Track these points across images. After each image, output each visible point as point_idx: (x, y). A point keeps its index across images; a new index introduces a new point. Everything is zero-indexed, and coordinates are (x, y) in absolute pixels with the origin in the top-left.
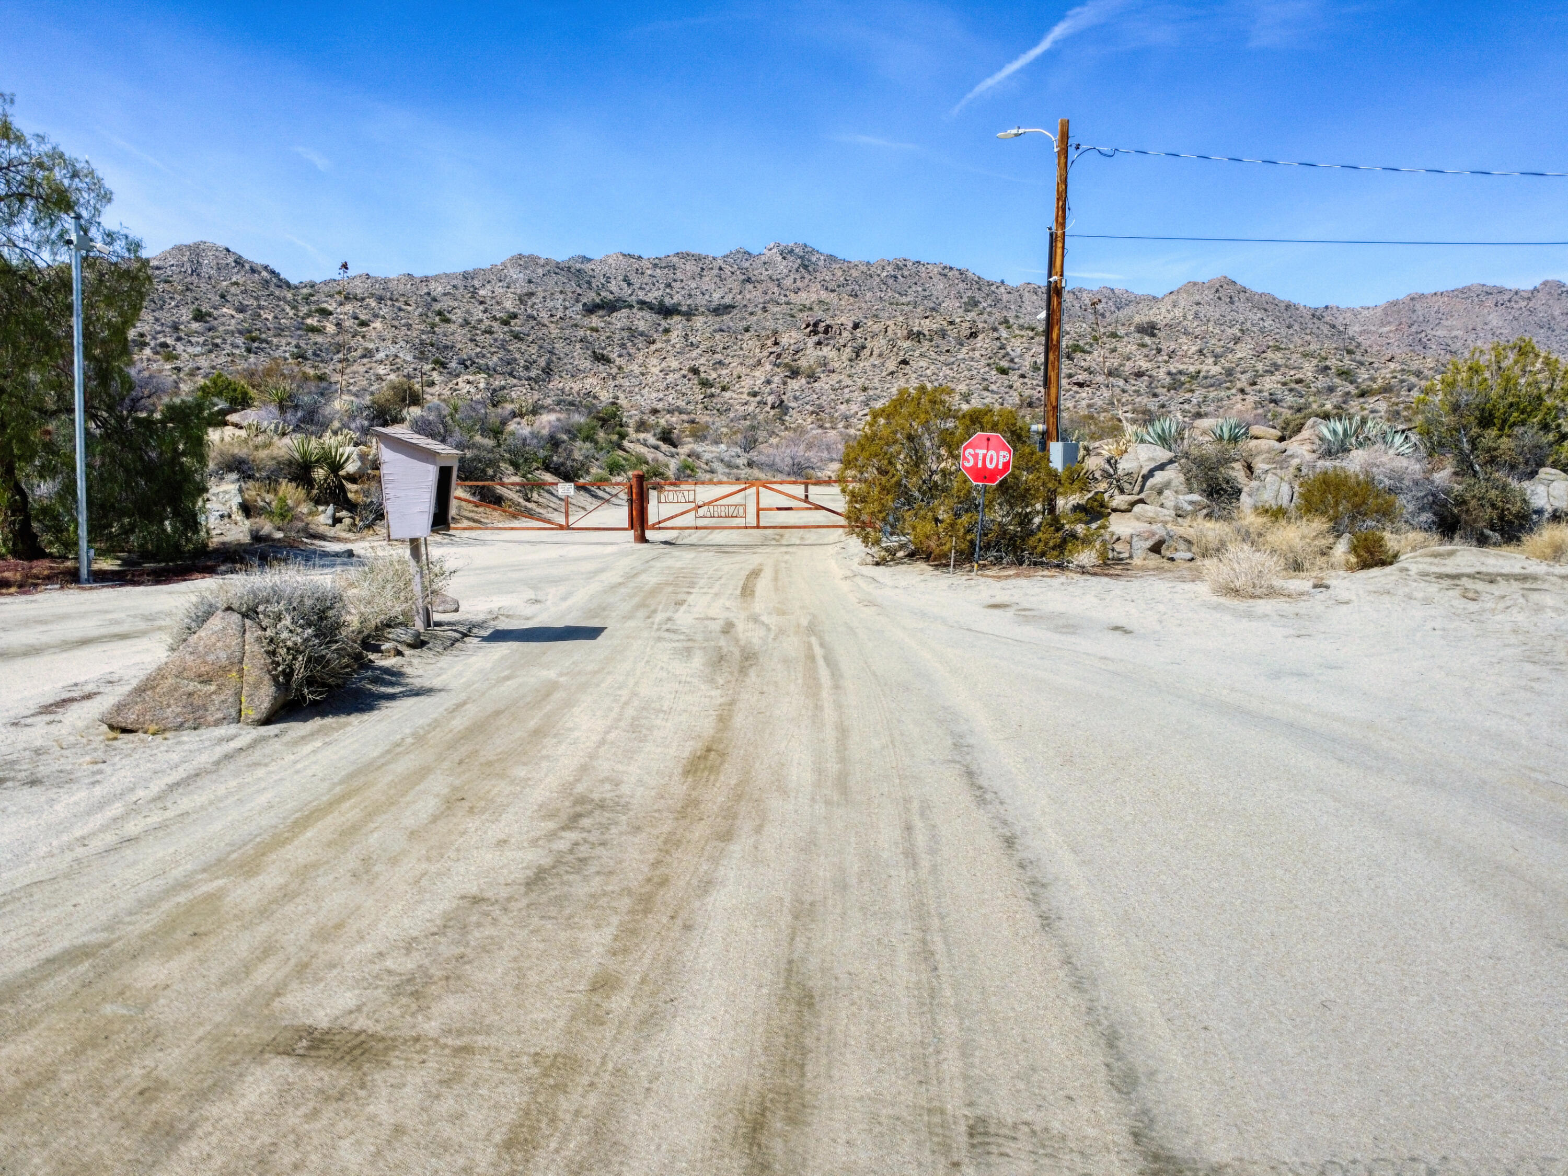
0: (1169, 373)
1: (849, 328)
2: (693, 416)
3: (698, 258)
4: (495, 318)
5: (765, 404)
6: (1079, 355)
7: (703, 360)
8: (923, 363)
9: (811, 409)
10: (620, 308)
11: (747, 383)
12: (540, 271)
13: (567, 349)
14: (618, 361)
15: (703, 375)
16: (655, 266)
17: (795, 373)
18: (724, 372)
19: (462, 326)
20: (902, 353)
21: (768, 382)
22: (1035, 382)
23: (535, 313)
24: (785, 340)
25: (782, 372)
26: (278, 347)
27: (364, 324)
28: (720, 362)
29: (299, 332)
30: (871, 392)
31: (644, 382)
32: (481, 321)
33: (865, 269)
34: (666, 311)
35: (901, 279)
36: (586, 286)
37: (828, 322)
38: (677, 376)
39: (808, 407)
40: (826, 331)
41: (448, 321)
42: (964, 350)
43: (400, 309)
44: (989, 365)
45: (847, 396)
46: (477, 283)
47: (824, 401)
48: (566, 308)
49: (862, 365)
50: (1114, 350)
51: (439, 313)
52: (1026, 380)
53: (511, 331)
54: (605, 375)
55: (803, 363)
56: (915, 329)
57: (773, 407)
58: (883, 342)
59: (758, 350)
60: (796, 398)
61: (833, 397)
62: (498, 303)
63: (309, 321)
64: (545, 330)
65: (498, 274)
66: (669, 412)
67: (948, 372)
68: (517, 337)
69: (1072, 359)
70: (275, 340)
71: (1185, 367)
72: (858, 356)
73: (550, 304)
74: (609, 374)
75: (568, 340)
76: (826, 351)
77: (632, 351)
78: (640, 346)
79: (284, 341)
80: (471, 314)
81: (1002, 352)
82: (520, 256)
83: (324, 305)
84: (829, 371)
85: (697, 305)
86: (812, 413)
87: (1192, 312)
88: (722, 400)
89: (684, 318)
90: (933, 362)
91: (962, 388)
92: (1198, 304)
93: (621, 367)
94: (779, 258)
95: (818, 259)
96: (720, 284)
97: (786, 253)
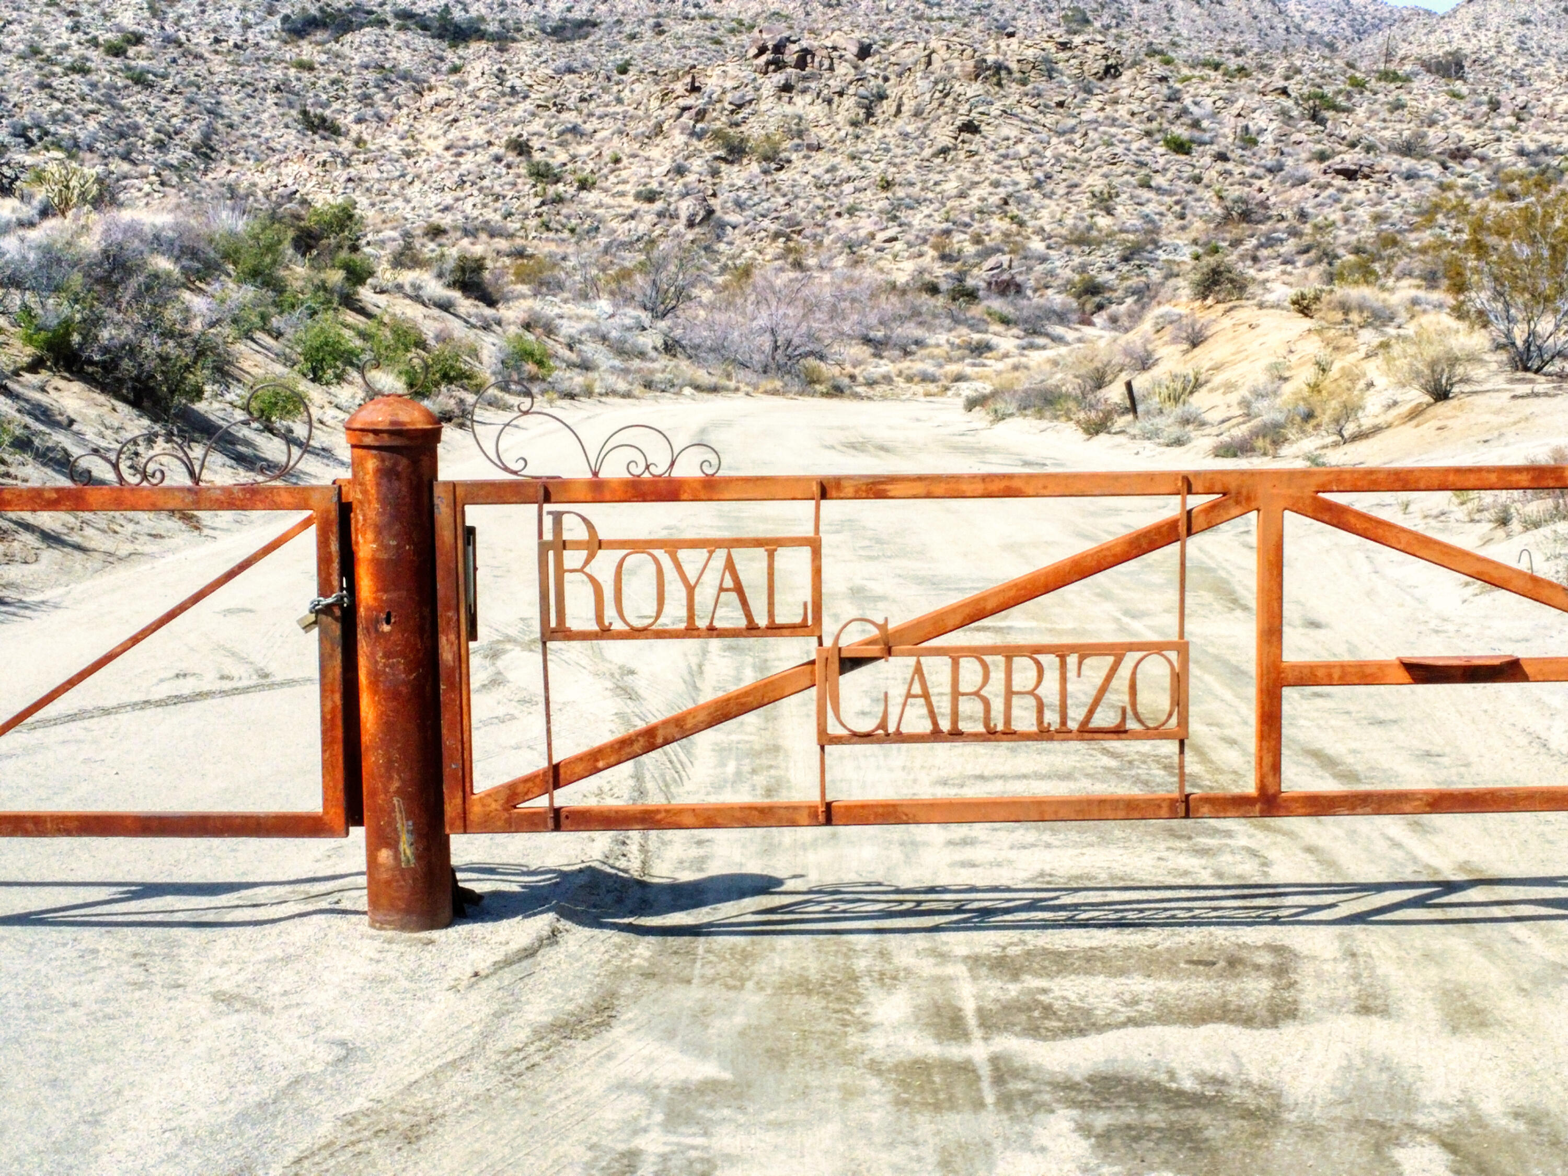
0: (1521, 152)
1: (849, 56)
2: (519, 242)
4: (94, 43)
5: (674, 216)
6: (1329, 114)
7: (537, 125)
8: (1010, 130)
9: (773, 227)
10: (361, 26)
11: (633, 173)
13: (247, 106)
14: (355, 130)
15: (538, 156)
17: (736, 151)
18: (583, 150)
19: (22, 57)
20: (963, 109)
21: (680, 171)
22: (1248, 170)
23: (182, 35)
24: (712, 82)
25: (709, 150)
28: (574, 130)
30: (901, 192)
31: (411, 171)
32: (66, 47)
34: (457, 33)
37: (804, 44)
38: (483, 157)
39: (766, 223)
40: (801, 63)
42: (1094, 103)
44: (1148, 134)
45: (848, 201)
47: (799, 209)
48: (247, 26)
49: (878, 133)
50: (1398, 106)
52: (1229, 166)
53: (129, 68)
54: (325, 156)
55: (753, 130)
56: (990, 59)
57: (691, 224)
58: (924, 85)
59: (654, 104)
60: (740, 205)
61: (819, 201)
62: (105, 15)
64: (200, 67)
66: (466, 233)
67: (1063, 148)
68: (140, 80)
69: (1322, 122)
71: (1555, 138)
72: (869, 114)
73: (214, 18)
74: (335, 154)
75: (250, 89)
76: (801, 104)
77: (385, 111)
78: (402, 99)
80: (45, 35)
81: (1175, 106)
84: (810, 147)
85: (518, 22)
86: (777, 235)
87: (1514, 38)
88: (580, 210)
89: (492, 46)
90: (1031, 127)
91: (1095, 181)
92: (1525, 22)
93: (359, 142)
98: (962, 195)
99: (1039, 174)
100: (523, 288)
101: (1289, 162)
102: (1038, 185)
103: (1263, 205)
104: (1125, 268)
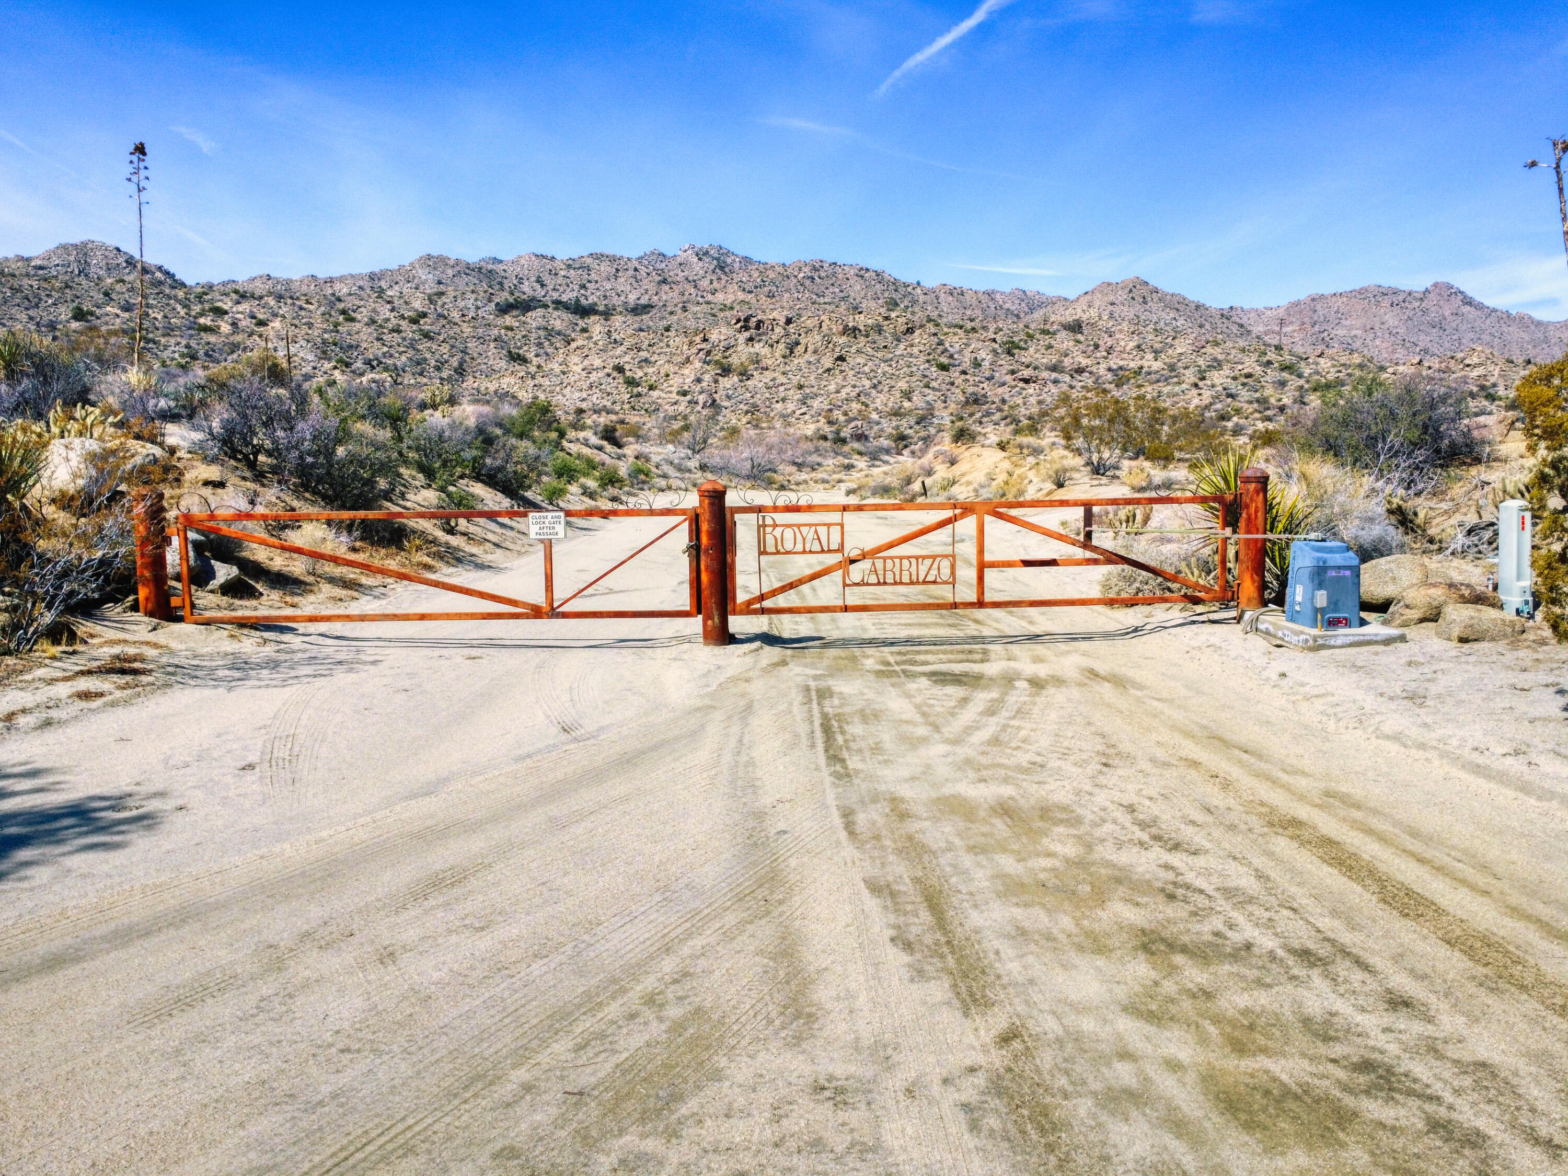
0: (1109, 370)
1: (781, 323)
2: (620, 417)
3: (613, 259)
4: (403, 317)
5: (696, 403)
6: (1016, 351)
7: (627, 358)
8: (861, 360)
9: (745, 408)
10: (535, 308)
11: (675, 381)
12: (450, 272)
13: (480, 349)
14: (536, 360)
15: (628, 374)
16: (569, 266)
17: (726, 371)
18: (650, 370)
19: (367, 324)
20: (838, 349)
21: (699, 380)
22: (977, 379)
23: (446, 312)
24: (714, 337)
25: (712, 370)
26: (166, 347)
27: (262, 323)
28: (646, 360)
29: (191, 332)
30: (807, 391)
31: (566, 381)
32: (388, 320)
33: (782, 270)
34: (583, 311)
35: (818, 280)
36: (498, 287)
37: (759, 317)
38: (601, 374)
39: (742, 406)
40: (758, 327)
41: (353, 320)
42: (902, 346)
43: (301, 308)
44: (928, 361)
45: (782, 395)
46: (383, 284)
47: (758, 399)
48: (478, 308)
49: (796, 362)
50: (1050, 347)
51: (343, 312)
52: (968, 377)
53: (421, 330)
54: (523, 374)
55: (735, 360)
56: (851, 325)
57: (704, 407)
58: (818, 338)
59: (686, 347)
60: (729, 397)
61: (767, 395)
62: (406, 303)
63: (202, 321)
64: (457, 329)
65: (406, 275)
66: (595, 412)
67: (887, 369)
68: (427, 336)
69: (1013, 355)
70: (163, 340)
71: (1126, 363)
72: (792, 352)
73: (461, 304)
74: (528, 373)
75: (482, 340)
76: (757, 347)
77: (550, 350)
78: (558, 345)
79: (172, 341)
80: (377, 313)
81: (941, 347)
82: (429, 257)
83: (219, 304)
84: (762, 369)
85: (614, 305)
86: (747, 412)
87: (1107, 312)
88: (650, 399)
89: (602, 318)
90: (871, 358)
91: (903, 385)
92: (1112, 304)
93: (539, 367)
94: (695, 259)
95: (734, 261)
96: (635, 285)
97: (702, 255)
98: (838, 392)
99: (875, 381)
100: (631, 439)
101: (997, 375)
102: (875, 387)
103: (985, 396)
104: (917, 427)
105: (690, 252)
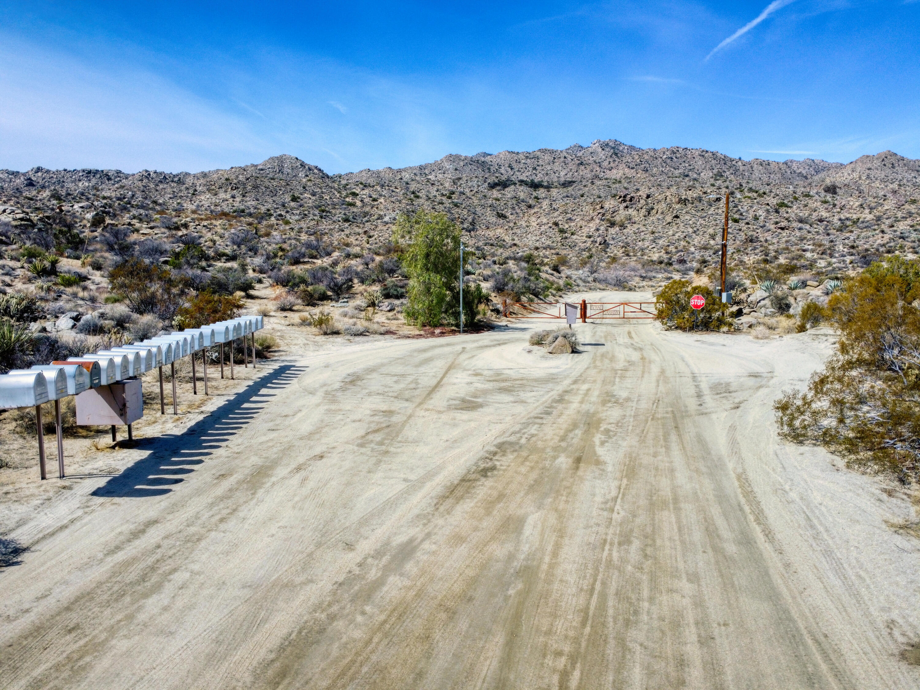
0: (840, 219)
1: (644, 198)
2: (557, 250)
3: (552, 152)
4: (443, 195)
5: (596, 242)
7: (560, 218)
8: (688, 217)
9: (622, 245)
10: (510, 185)
11: (585, 230)
13: (482, 211)
14: (511, 217)
15: (560, 226)
16: (527, 157)
17: (613, 224)
18: (572, 224)
19: (426, 199)
20: (675, 212)
21: (598, 230)
22: (755, 227)
23: (463, 190)
24: (607, 206)
25: (605, 224)
26: (335, 215)
27: (375, 200)
28: (570, 219)
29: (344, 206)
30: (657, 235)
31: (528, 231)
32: (435, 196)
33: (652, 154)
34: (536, 186)
35: (675, 159)
36: (488, 171)
37: (631, 195)
38: (546, 227)
39: (620, 243)
40: (631, 200)
41: (418, 197)
42: (712, 209)
43: (393, 191)
45: (642, 237)
46: (427, 172)
47: (629, 240)
48: (479, 186)
49: (651, 219)
51: (413, 193)
52: (749, 226)
53: (453, 202)
54: (506, 227)
55: (618, 218)
56: (683, 197)
57: (600, 244)
58: (664, 205)
59: (591, 212)
60: (613, 239)
61: (634, 237)
62: (442, 185)
63: (347, 199)
64: (471, 201)
65: (438, 166)
66: (544, 248)
67: (702, 222)
68: (456, 205)
69: (778, 213)
72: (649, 214)
73: (470, 184)
74: (509, 226)
75: (483, 206)
76: (630, 211)
77: (519, 212)
78: (523, 208)
79: (337, 211)
80: (430, 193)
81: (735, 209)
82: (451, 155)
83: (354, 190)
84: (633, 223)
85: (552, 181)
86: (623, 247)
88: (571, 240)
89: (546, 190)
90: (694, 216)
91: (711, 231)
93: (515, 223)
94: (600, 150)
95: (624, 148)
96: (565, 167)
97: (604, 146)
98: (674, 235)
99: (695, 229)
101: (767, 224)
102: (695, 232)
103: (758, 237)
105: (597, 144)
